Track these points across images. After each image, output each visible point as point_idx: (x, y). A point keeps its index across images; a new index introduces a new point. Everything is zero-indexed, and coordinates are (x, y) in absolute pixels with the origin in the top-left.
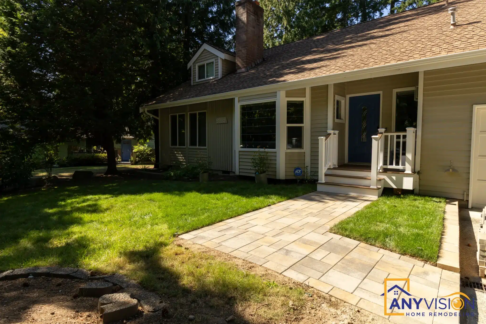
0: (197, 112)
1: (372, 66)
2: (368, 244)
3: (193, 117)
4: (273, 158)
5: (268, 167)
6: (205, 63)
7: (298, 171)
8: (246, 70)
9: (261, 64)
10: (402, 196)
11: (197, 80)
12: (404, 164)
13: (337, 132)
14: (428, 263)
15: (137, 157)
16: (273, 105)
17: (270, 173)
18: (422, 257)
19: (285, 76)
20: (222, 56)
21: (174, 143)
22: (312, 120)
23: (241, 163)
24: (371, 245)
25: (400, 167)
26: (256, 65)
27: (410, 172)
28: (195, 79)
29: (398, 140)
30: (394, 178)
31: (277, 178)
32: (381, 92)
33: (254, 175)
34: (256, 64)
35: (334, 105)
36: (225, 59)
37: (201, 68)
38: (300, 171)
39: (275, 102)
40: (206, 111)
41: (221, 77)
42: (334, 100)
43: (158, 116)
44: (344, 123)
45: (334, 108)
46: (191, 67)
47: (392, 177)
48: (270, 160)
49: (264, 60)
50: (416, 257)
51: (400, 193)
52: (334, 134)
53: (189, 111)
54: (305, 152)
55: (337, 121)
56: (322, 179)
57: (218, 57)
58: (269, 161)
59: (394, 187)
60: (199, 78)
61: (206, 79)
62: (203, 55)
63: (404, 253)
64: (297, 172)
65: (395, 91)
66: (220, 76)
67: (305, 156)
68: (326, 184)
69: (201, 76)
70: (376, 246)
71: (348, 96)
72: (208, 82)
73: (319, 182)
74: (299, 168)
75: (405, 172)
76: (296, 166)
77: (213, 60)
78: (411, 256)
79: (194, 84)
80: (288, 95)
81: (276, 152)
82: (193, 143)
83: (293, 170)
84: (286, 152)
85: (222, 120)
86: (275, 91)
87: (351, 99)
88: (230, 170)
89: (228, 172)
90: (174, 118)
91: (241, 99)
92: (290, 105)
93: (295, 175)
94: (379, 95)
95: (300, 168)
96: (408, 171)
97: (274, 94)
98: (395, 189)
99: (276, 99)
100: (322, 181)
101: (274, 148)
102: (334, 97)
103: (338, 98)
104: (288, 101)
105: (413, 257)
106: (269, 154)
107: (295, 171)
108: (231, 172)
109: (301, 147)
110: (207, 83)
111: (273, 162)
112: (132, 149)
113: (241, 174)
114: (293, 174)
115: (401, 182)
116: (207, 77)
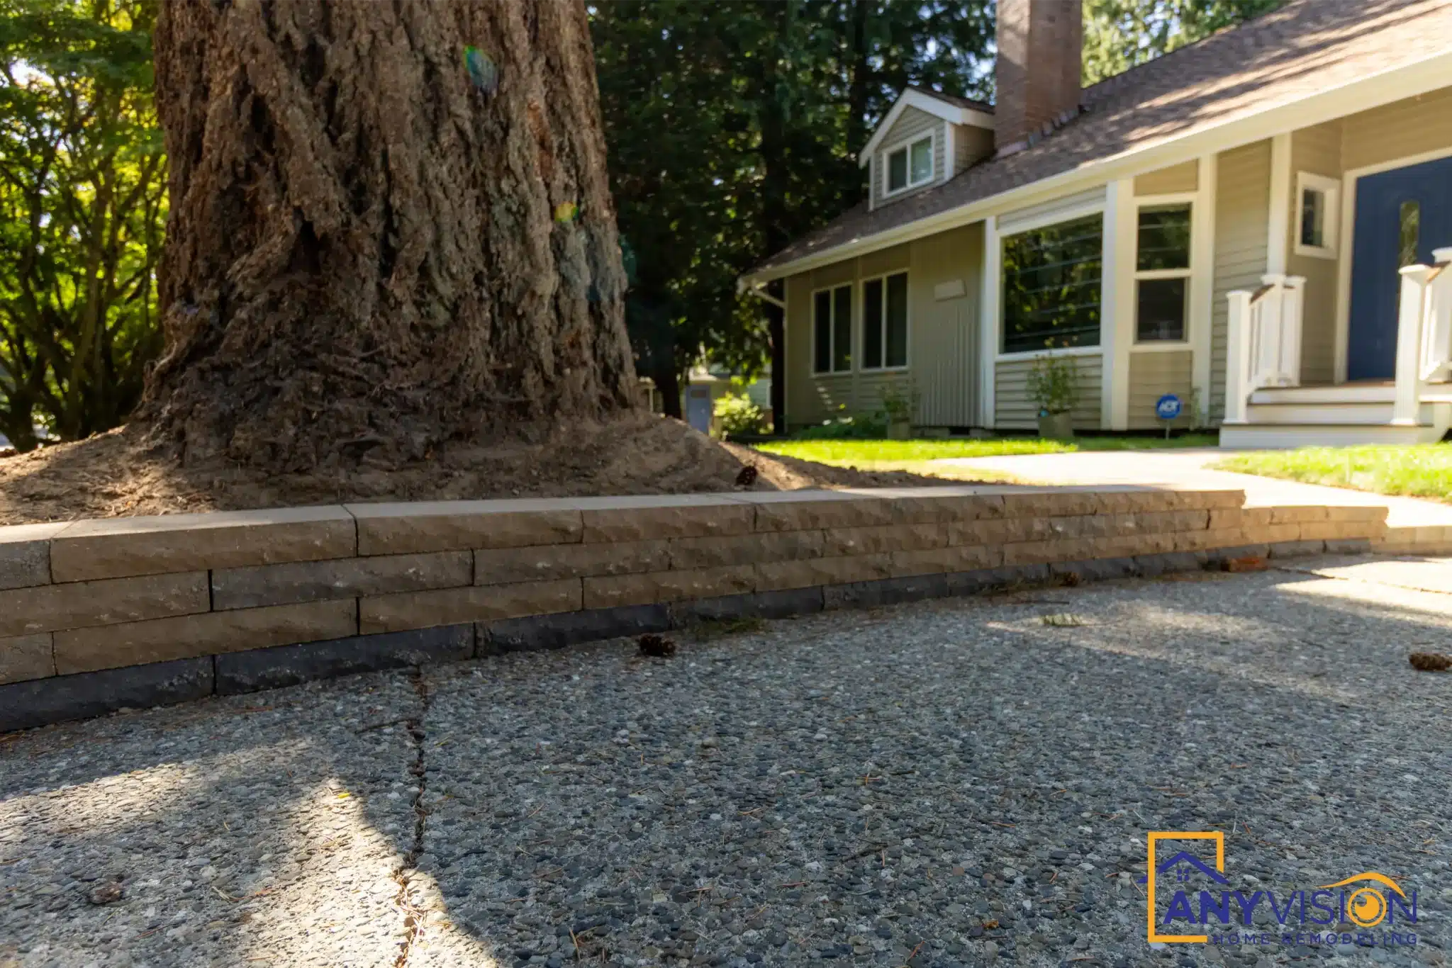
0: (884, 277)
3: (873, 290)
4: (1094, 372)
5: (1078, 400)
6: (908, 143)
7: (1169, 407)
8: (1026, 147)
9: (1073, 122)
11: (886, 194)
13: (1298, 282)
15: (725, 428)
16: (1095, 223)
17: (1083, 415)
20: (955, 114)
21: (822, 365)
22: (1217, 257)
23: (1001, 396)
26: (1055, 128)
28: (881, 189)
31: (1104, 428)
33: (1035, 426)
34: (1057, 124)
35: (1293, 202)
36: (965, 125)
37: (898, 159)
38: (1174, 404)
39: (1100, 215)
40: (905, 270)
41: (952, 176)
42: (1293, 189)
43: (781, 297)
44: (1334, 257)
45: (1292, 215)
46: (868, 163)
48: (1085, 377)
49: (1081, 110)
52: (1287, 287)
53: (865, 274)
54: (1192, 351)
55: (1301, 250)
56: (1237, 411)
57: (942, 120)
58: (1081, 383)
60: (893, 186)
61: (910, 186)
62: (902, 122)
64: (1164, 407)
66: (948, 174)
67: (1191, 361)
68: (1249, 424)
69: (897, 179)
71: (1351, 177)
72: (914, 194)
73: (1227, 421)
74: (1170, 398)
76: (1164, 392)
77: (931, 132)
79: (879, 205)
80: (1142, 185)
81: (1101, 356)
82: (872, 359)
83: (1154, 404)
84: (1131, 354)
85: (952, 288)
86: (1102, 182)
87: (1362, 183)
88: (972, 424)
89: (966, 430)
90: (822, 300)
91: (1002, 219)
92: (1147, 217)
93: (1157, 418)
95: (1174, 398)
97: (1100, 192)
99: (1102, 204)
100: (1235, 416)
101: (1096, 341)
102: (1294, 178)
103: (1307, 180)
104: (1141, 208)
106: (1079, 363)
107: (1158, 406)
108: (976, 428)
109: (1182, 337)
110: (913, 197)
111: (1094, 383)
112: (711, 407)
113: (1000, 426)
114: (1152, 414)
116: (914, 179)
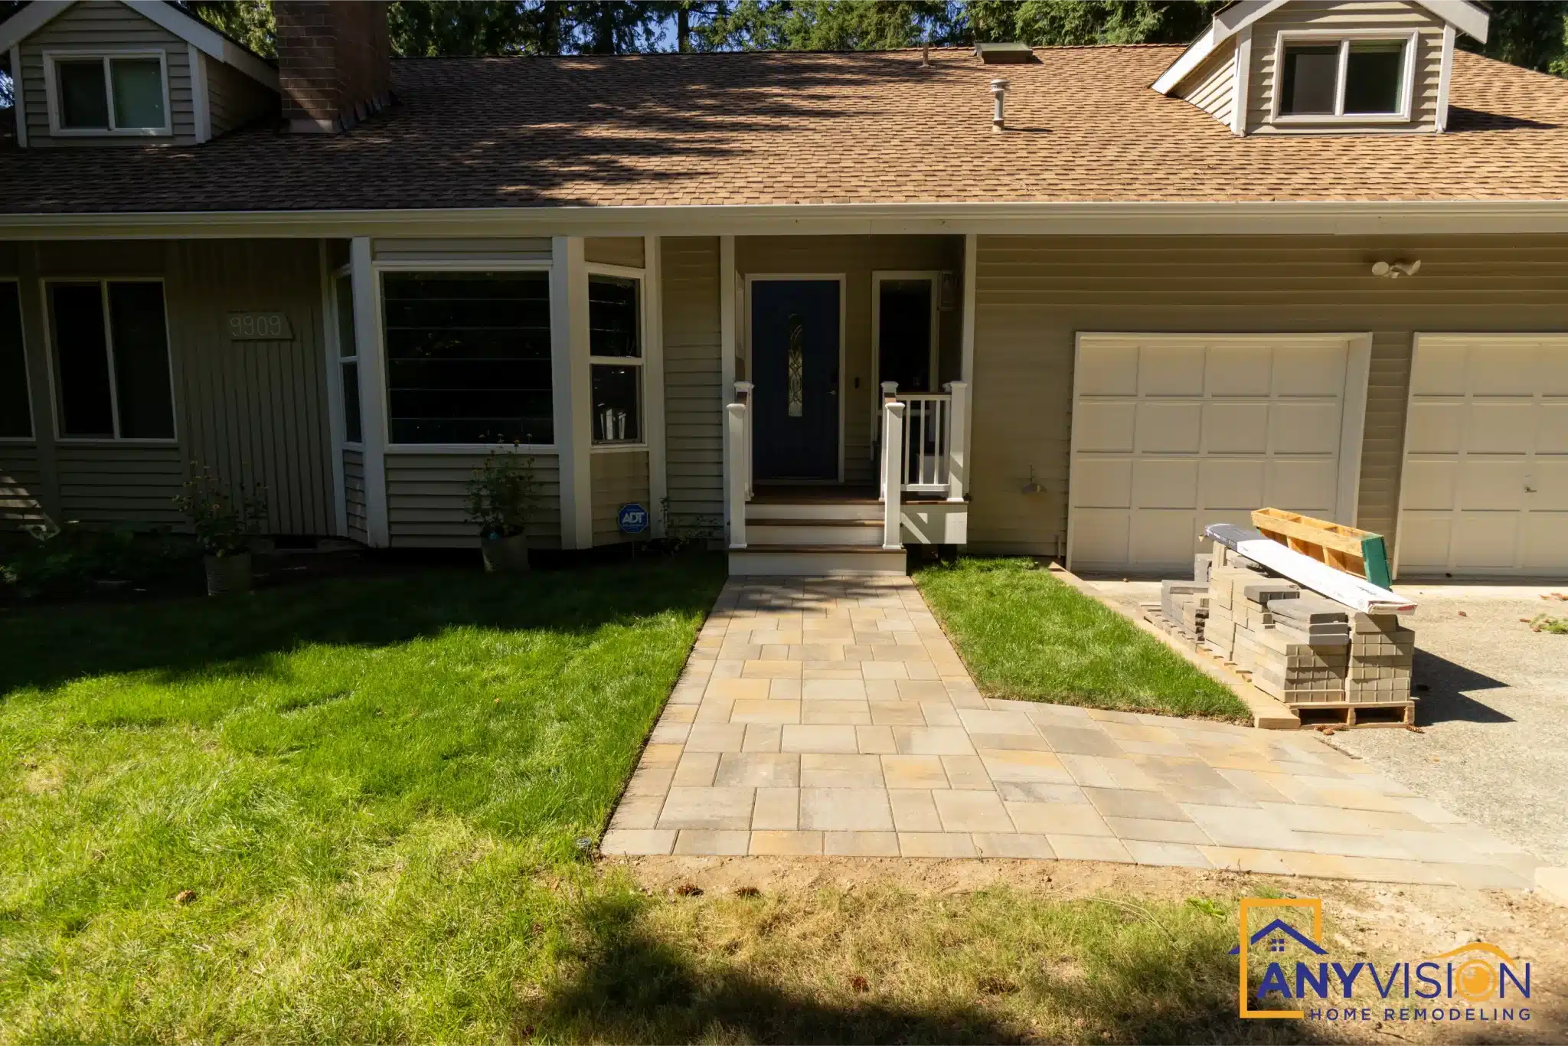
0: (102, 283)
1: (865, 198)
2: (1098, 707)
4: (548, 477)
5: (532, 512)
6: (104, 55)
7: (634, 517)
8: (340, 130)
10: (945, 563)
11: (57, 128)
12: (943, 479)
13: (749, 389)
14: (1237, 723)
16: (538, 284)
17: (539, 532)
18: (1222, 712)
19: (569, 185)
20: (207, 42)
22: (666, 347)
23: (398, 503)
24: (1106, 709)
25: (936, 486)
26: (370, 115)
27: (961, 500)
28: (43, 119)
29: (915, 412)
30: (924, 517)
31: (565, 545)
32: (840, 277)
33: (476, 544)
34: (371, 110)
36: (225, 63)
37: (80, 74)
39: (546, 273)
40: (155, 280)
41: (209, 137)
47: (920, 514)
48: (542, 484)
49: (394, 100)
50: (1211, 715)
51: (937, 556)
53: (46, 273)
54: (648, 453)
56: (741, 536)
57: (183, 41)
58: (535, 490)
59: (924, 540)
61: (115, 130)
63: (1184, 713)
64: (628, 518)
65: (879, 276)
66: (200, 134)
67: (648, 464)
68: (753, 549)
70: (1119, 710)
71: (749, 280)
72: (133, 147)
73: (732, 546)
74: (634, 507)
75: (949, 500)
76: (624, 500)
77: (157, 52)
78: (1201, 715)
79: (42, 143)
80: (594, 251)
81: (557, 456)
82: (87, 423)
83: (615, 514)
84: (592, 455)
85: (261, 325)
86: (545, 234)
87: (755, 284)
88: (321, 531)
89: (309, 541)
91: (381, 245)
92: (599, 288)
93: (621, 532)
94: (837, 283)
95: (637, 507)
96: (956, 498)
97: (543, 246)
98: (926, 545)
99: (549, 262)
100: (741, 542)
101: (550, 440)
104: (592, 277)
105: (1206, 716)
106: (535, 464)
107: (622, 516)
108: (328, 537)
109: (636, 437)
110: (131, 150)
111: (548, 490)
113: (397, 543)
114: (617, 528)
115: (939, 526)
116: (122, 122)
